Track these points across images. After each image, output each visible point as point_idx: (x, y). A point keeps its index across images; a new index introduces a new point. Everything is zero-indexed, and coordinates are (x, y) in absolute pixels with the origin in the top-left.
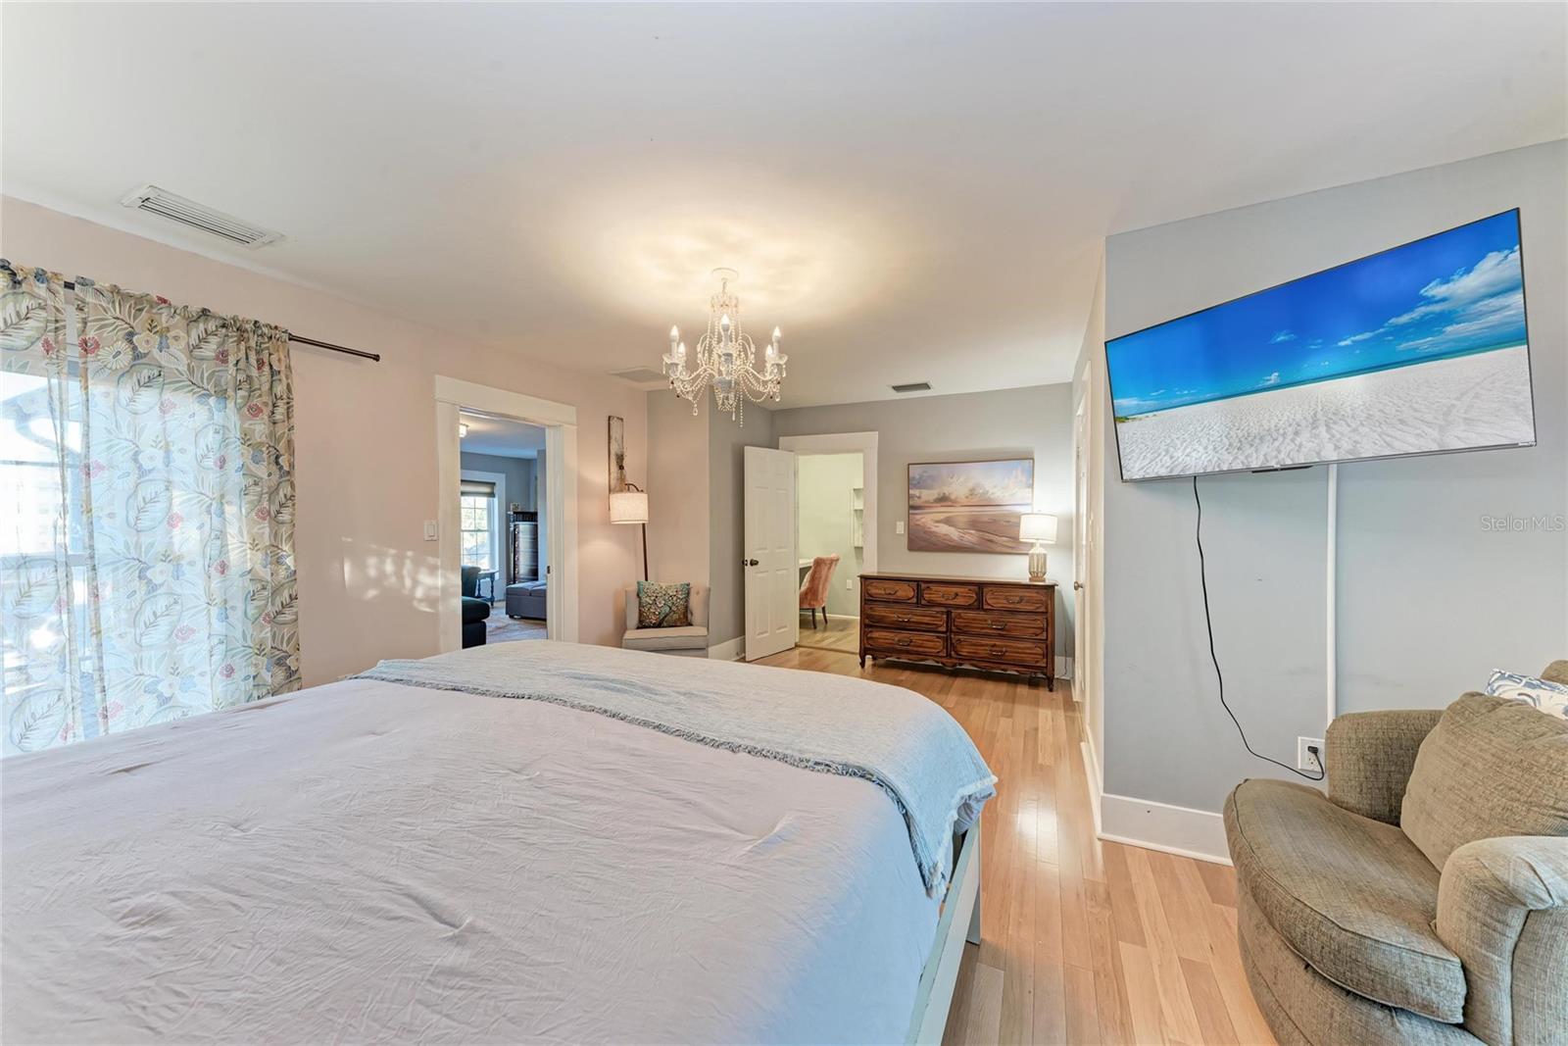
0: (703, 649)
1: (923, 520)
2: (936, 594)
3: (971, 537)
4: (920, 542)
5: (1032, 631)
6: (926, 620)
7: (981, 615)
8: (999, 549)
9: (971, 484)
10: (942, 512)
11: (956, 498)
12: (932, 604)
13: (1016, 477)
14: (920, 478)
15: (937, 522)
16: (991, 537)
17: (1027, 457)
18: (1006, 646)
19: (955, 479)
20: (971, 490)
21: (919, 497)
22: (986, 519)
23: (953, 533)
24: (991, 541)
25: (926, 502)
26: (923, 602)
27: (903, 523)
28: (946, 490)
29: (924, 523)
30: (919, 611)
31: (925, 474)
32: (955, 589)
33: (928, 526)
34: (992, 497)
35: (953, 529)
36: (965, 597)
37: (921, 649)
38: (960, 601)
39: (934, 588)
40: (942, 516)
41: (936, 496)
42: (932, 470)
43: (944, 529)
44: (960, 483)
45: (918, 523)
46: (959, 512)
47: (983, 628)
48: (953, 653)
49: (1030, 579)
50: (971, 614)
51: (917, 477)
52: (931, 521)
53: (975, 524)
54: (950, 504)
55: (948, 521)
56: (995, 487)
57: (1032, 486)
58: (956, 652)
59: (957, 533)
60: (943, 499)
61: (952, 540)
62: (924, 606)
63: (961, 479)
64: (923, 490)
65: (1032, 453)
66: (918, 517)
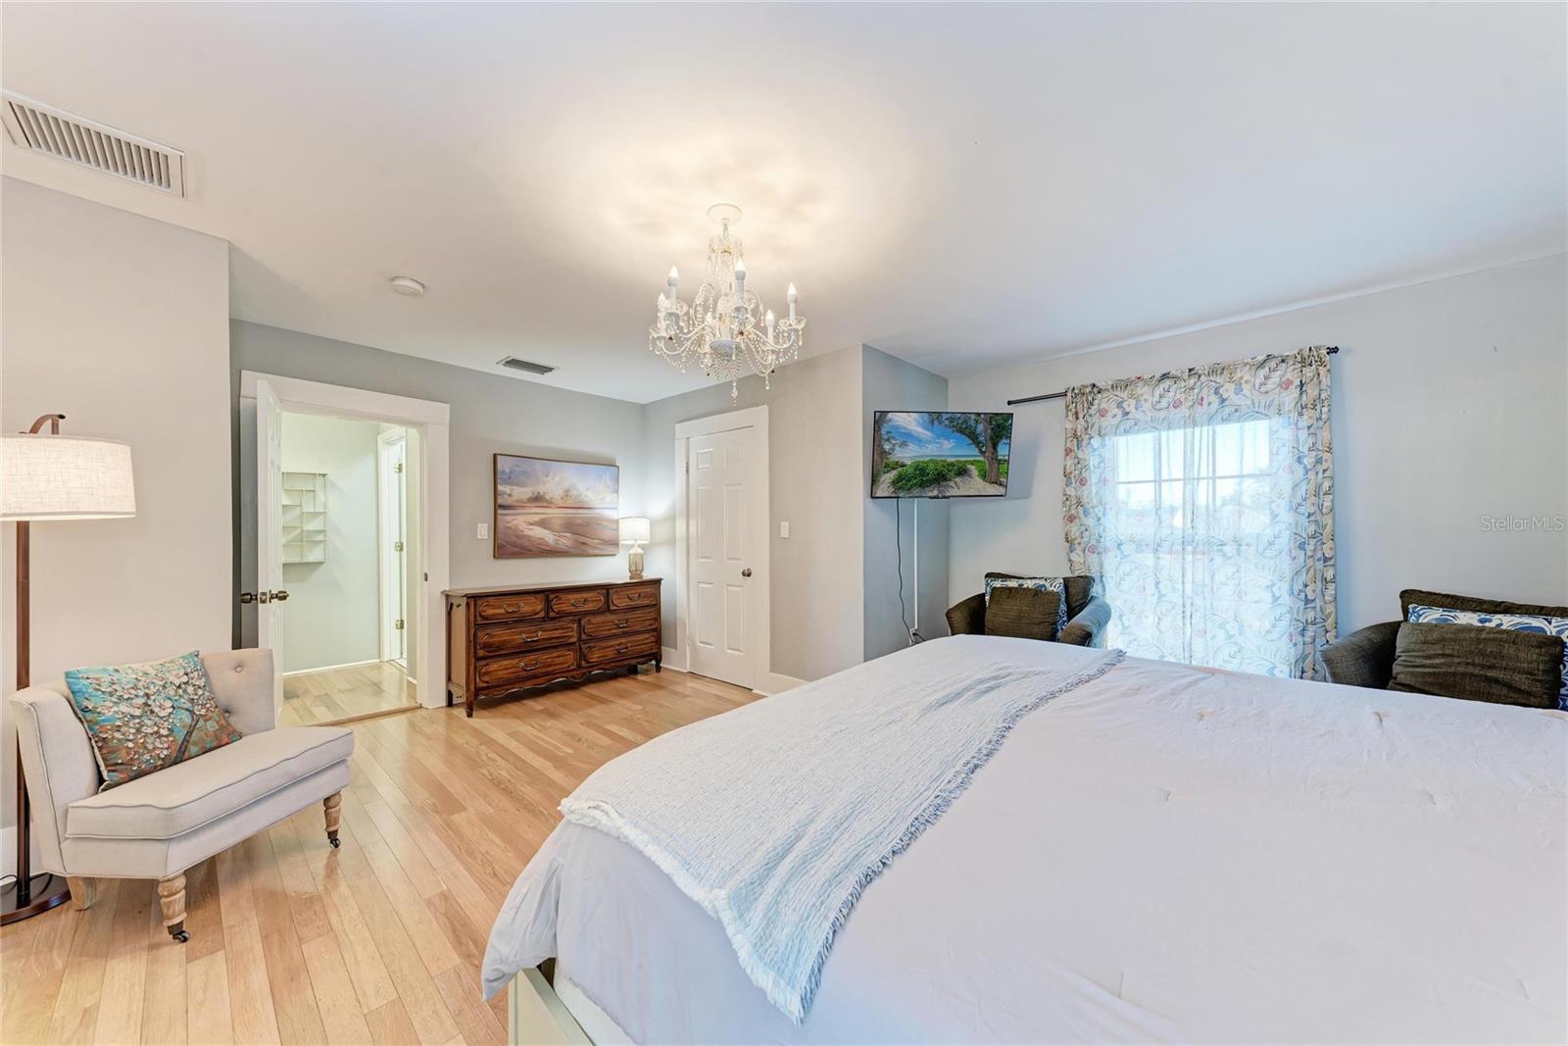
0: (343, 761)
1: (515, 522)
2: (565, 604)
3: (566, 541)
4: (507, 547)
5: (648, 623)
6: (557, 633)
7: (609, 617)
8: (591, 551)
9: (566, 485)
10: (537, 513)
11: (552, 498)
12: (561, 615)
13: (606, 482)
14: (511, 473)
15: (532, 524)
16: (585, 540)
17: (610, 464)
18: (630, 642)
19: (550, 476)
20: (566, 492)
21: (510, 495)
22: (580, 521)
23: (548, 536)
24: (584, 544)
25: (517, 501)
26: (552, 614)
27: (486, 525)
28: (541, 489)
29: (516, 525)
30: (549, 625)
31: (517, 469)
32: (585, 595)
33: (521, 529)
34: (586, 499)
35: (547, 532)
36: (594, 602)
37: (550, 669)
38: (589, 607)
39: (564, 597)
40: (537, 518)
41: (530, 495)
42: (525, 465)
43: (538, 532)
44: (557, 482)
45: (509, 525)
46: (554, 514)
47: (611, 630)
48: (583, 662)
49: (631, 578)
50: (599, 619)
51: (507, 471)
52: (525, 524)
53: (571, 527)
54: (544, 504)
55: (543, 524)
56: (588, 490)
57: (617, 491)
58: (587, 662)
59: (552, 536)
60: (537, 499)
61: (547, 544)
62: (554, 618)
63: (557, 479)
64: (515, 487)
65: (615, 461)
66: (508, 518)
